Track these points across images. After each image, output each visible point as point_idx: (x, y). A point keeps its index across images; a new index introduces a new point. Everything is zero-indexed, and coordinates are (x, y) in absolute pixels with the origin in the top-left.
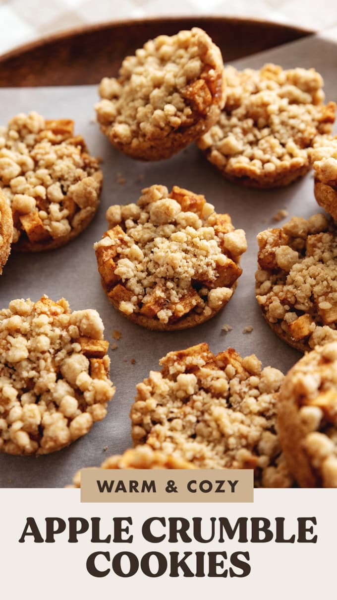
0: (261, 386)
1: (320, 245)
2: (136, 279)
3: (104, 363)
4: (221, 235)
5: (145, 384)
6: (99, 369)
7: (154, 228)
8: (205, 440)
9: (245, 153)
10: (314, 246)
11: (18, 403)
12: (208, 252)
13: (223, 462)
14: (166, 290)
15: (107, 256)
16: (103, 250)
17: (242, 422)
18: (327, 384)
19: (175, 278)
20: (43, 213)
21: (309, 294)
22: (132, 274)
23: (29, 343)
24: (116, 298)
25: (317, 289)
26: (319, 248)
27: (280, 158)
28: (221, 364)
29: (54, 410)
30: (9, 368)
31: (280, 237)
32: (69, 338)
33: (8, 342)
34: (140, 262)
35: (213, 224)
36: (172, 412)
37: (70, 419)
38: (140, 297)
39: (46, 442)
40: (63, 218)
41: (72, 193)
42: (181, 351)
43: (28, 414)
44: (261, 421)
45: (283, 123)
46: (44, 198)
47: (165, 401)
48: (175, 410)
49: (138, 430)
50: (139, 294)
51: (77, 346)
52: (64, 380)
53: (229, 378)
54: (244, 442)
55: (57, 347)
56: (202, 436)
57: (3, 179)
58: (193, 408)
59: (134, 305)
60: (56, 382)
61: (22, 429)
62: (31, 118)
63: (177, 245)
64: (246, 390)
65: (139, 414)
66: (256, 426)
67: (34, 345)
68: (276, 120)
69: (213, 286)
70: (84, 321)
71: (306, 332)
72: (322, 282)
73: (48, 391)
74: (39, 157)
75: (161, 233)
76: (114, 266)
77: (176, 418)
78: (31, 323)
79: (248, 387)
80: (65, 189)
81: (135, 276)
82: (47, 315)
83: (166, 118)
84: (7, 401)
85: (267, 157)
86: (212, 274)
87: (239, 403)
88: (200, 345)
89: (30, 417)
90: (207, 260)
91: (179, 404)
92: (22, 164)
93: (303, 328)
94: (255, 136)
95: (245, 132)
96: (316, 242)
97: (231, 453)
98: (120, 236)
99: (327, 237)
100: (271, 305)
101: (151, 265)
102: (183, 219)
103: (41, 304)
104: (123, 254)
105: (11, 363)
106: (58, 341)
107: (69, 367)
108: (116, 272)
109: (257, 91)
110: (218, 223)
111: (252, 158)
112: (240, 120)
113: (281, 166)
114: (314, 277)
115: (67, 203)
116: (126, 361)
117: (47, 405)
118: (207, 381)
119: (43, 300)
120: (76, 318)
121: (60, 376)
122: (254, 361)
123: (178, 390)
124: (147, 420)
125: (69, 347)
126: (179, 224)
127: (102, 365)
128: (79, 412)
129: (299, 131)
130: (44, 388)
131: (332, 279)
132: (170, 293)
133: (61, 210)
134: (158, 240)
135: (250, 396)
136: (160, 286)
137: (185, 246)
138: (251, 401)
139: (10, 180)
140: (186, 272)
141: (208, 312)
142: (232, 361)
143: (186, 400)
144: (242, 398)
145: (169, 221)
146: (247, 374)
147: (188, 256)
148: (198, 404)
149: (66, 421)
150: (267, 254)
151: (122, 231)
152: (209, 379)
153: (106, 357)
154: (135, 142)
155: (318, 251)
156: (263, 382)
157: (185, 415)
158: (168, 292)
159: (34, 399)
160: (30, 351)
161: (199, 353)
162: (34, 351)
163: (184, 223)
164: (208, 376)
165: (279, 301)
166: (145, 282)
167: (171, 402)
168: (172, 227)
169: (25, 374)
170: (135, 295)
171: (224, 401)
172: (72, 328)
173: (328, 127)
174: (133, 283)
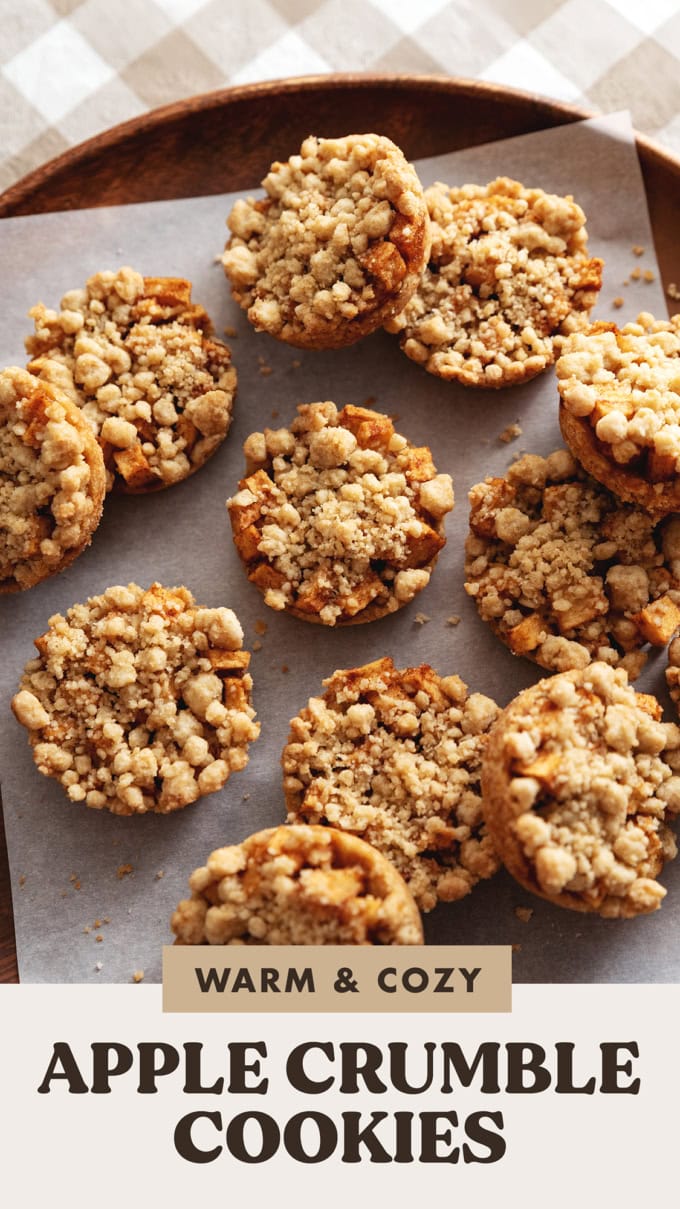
0: (464, 723)
1: (562, 504)
2: (290, 555)
3: (244, 685)
4: (416, 485)
5: (302, 717)
6: (237, 693)
7: (317, 474)
8: (384, 800)
9: (457, 345)
10: (554, 505)
11: (125, 745)
12: (395, 517)
13: (407, 833)
14: (333, 576)
15: (246, 521)
16: (241, 513)
17: (436, 778)
18: (551, 743)
19: (346, 559)
20: (149, 447)
21: (541, 586)
22: (283, 549)
23: (137, 660)
24: (259, 583)
25: (552, 580)
26: (561, 510)
27: (511, 354)
28: (410, 689)
29: (174, 755)
30: (110, 693)
31: (504, 491)
32: (194, 651)
33: (107, 657)
34: (295, 529)
35: (405, 469)
36: (340, 759)
37: (198, 769)
38: (296, 584)
39: (166, 802)
40: (178, 452)
41: (191, 414)
42: (354, 671)
43: (140, 764)
44: (461, 775)
45: (518, 292)
46: (150, 421)
47: (329, 743)
48: (344, 757)
49: (292, 783)
50: (293, 580)
51: (206, 664)
52: (188, 710)
53: (421, 710)
54: (437, 806)
55: (177, 663)
56: (380, 794)
57: (85, 388)
58: (368, 753)
59: (287, 595)
60: (177, 714)
61: (133, 784)
62: (122, 278)
63: (349, 506)
64: (443, 727)
65: (294, 762)
66: (454, 784)
67: (145, 663)
68: (508, 287)
69: (401, 566)
70: (215, 628)
71: (532, 645)
72: (560, 568)
73: (166, 727)
74: (138, 349)
75: (327, 483)
76: (257, 536)
77: (345, 768)
78: (138, 628)
79: (447, 723)
80: (180, 404)
81: (287, 551)
82: (161, 615)
83: (335, 307)
84: (109, 743)
85: (490, 354)
86: (400, 552)
87: (434, 746)
88: (381, 660)
89: (143, 768)
90: (394, 531)
91: (349, 747)
92: (113, 363)
93: (528, 639)
94: (474, 313)
95: (458, 307)
96: (557, 499)
97: (419, 821)
98: (265, 486)
99: (573, 492)
100: (485, 599)
101: (311, 535)
102: (360, 462)
103: (152, 596)
104: (270, 517)
105: (113, 688)
106: (179, 655)
107: (195, 694)
108: (260, 547)
109: (480, 233)
110: (412, 466)
111: (467, 355)
112: (451, 283)
113: (513, 371)
114: (548, 561)
115: (184, 427)
116: (274, 669)
117: (165, 747)
118: (389, 715)
119: (153, 590)
120: (203, 620)
121: (182, 705)
122: (456, 685)
123: (347, 728)
124: (305, 769)
125: (194, 663)
126: (353, 468)
127: (241, 689)
128: (210, 757)
129: (544, 307)
130: (161, 723)
131: (574, 565)
132: (338, 581)
133: (175, 439)
134: (322, 494)
135: (449, 738)
136: (324, 570)
137: (362, 507)
138: (450, 745)
139: (96, 389)
140: (362, 550)
141: (393, 606)
142: (426, 684)
143: (360, 741)
144: (438, 740)
145: (339, 464)
146: (446, 702)
147: (366, 523)
148: (376, 749)
149: (193, 771)
150: (482, 520)
151: (268, 479)
152: (392, 713)
153: (247, 677)
154: (287, 331)
155: (558, 515)
156: (467, 718)
157: (358, 764)
158: (335, 579)
159: (146, 737)
160: (138, 671)
161: (379, 673)
162: (145, 671)
163: (360, 468)
164: (391, 707)
165: (496, 593)
166: (303, 562)
167: (338, 744)
168: (343, 473)
169: (133, 704)
170: (288, 580)
171: (411, 745)
172: (197, 635)
173: (588, 298)
174: (285, 560)
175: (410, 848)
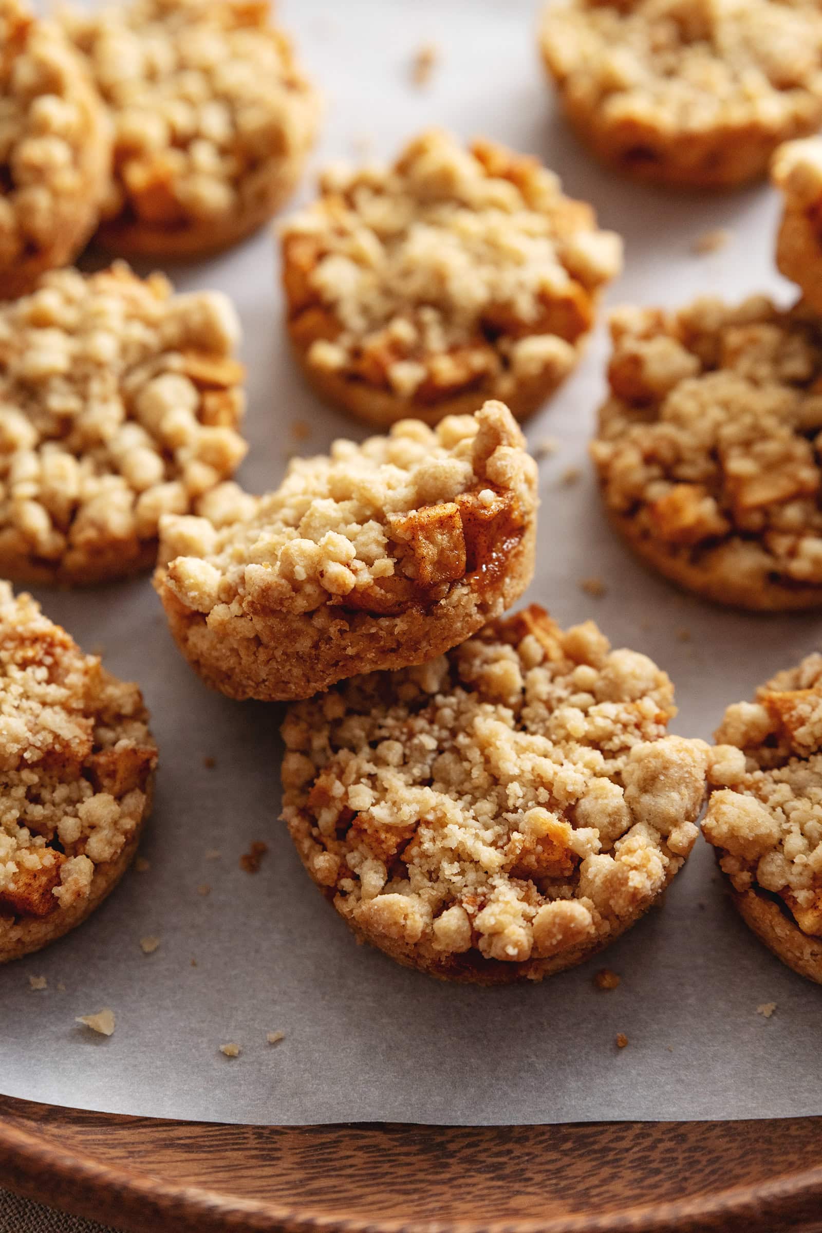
0: (599, 685)
8: (453, 789)
13: (489, 835)
17: (545, 755)
28: (510, 635)
47: (368, 704)
48: (390, 725)
53: (527, 666)
54: (543, 794)
56: (447, 780)
58: (431, 722)
66: (577, 765)
87: (545, 720)
91: (402, 713)
97: (510, 816)
118: (472, 667)
122: (590, 635)
124: (321, 741)
135: (573, 706)
138: (570, 715)
142: (538, 631)
143: (420, 706)
144: (551, 710)
148: (447, 713)
152: (478, 663)
156: (605, 678)
171: (508, 713)
175: (490, 857)
